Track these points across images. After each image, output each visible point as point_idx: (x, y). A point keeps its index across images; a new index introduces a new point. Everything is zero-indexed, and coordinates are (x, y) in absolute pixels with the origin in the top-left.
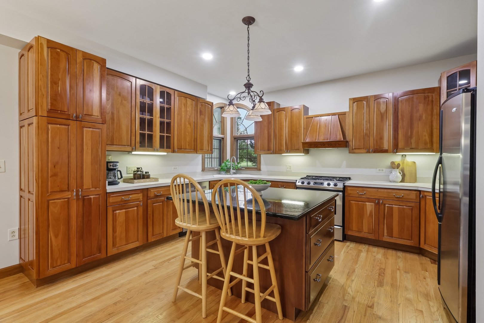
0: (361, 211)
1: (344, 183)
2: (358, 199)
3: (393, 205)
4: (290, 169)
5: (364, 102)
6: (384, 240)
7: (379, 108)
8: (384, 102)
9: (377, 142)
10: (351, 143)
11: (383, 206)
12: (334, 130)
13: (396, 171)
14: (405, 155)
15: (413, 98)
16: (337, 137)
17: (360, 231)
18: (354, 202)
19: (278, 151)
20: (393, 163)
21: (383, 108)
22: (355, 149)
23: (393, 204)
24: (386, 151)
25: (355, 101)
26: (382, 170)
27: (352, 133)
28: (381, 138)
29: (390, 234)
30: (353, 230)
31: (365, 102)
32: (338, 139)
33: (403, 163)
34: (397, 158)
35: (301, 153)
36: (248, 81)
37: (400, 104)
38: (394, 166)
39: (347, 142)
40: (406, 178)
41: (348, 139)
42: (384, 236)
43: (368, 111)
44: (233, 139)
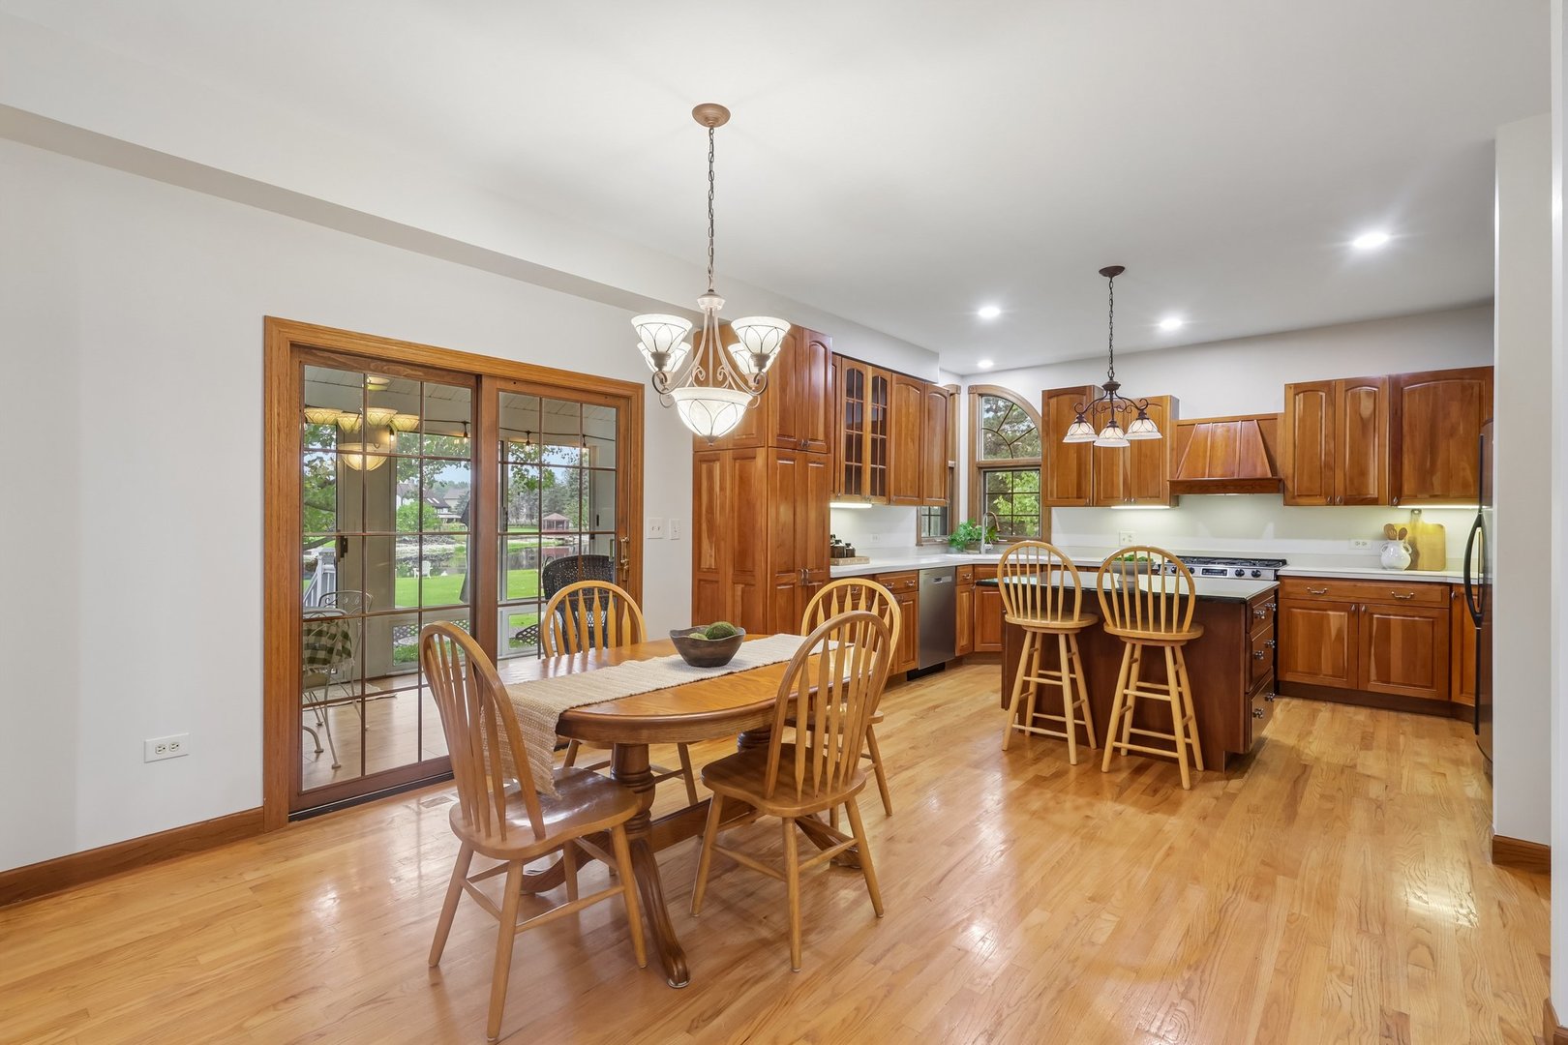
0: (1318, 628)
1: (1276, 571)
2: (1310, 604)
3: (1389, 615)
4: (1130, 541)
5: (1321, 393)
6: (1370, 689)
7: (1356, 410)
8: (1368, 394)
9: (1351, 480)
10: (1289, 485)
11: (1366, 618)
12: (1248, 453)
13: (1398, 546)
14: (1420, 511)
15: (1435, 387)
16: (1255, 469)
17: (1314, 672)
18: (1299, 610)
19: (1104, 499)
20: (1389, 528)
21: (1366, 408)
22: (1299, 496)
23: (1390, 613)
24: (1374, 502)
25: (1300, 390)
26: (1364, 544)
27: (1291, 462)
28: (1363, 473)
29: (1385, 677)
30: (1297, 672)
31: (1324, 394)
32: (1259, 474)
33: (1414, 527)
34: (1400, 516)
35: (1166, 505)
36: (1111, 378)
37: (1406, 399)
38: (1391, 534)
39: (1280, 480)
40: (1420, 561)
41: (1281, 475)
42: (1369, 681)
43: (1330, 413)
44: (975, 469)
